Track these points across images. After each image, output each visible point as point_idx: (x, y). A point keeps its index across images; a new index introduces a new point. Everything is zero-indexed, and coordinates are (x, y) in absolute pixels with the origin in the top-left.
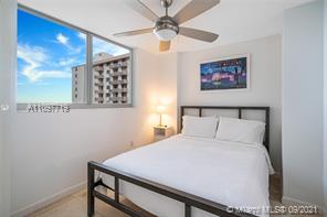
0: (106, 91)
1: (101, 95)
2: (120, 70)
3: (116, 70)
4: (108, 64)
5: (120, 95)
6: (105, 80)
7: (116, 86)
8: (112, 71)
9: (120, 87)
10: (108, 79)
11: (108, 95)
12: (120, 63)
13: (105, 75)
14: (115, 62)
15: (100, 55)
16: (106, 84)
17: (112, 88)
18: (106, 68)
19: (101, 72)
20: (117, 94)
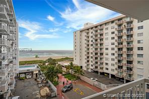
0: (91, 43)
1: (88, 45)
2: (99, 31)
3: (97, 31)
4: (92, 28)
5: (99, 45)
6: (90, 37)
7: (96, 40)
8: (94, 32)
9: (99, 40)
10: (92, 37)
11: (92, 45)
12: (99, 27)
13: (90, 35)
14: (96, 27)
15: (87, 24)
16: (91, 39)
17: (94, 41)
18: (91, 31)
19: (88, 33)
20: (97, 44)
